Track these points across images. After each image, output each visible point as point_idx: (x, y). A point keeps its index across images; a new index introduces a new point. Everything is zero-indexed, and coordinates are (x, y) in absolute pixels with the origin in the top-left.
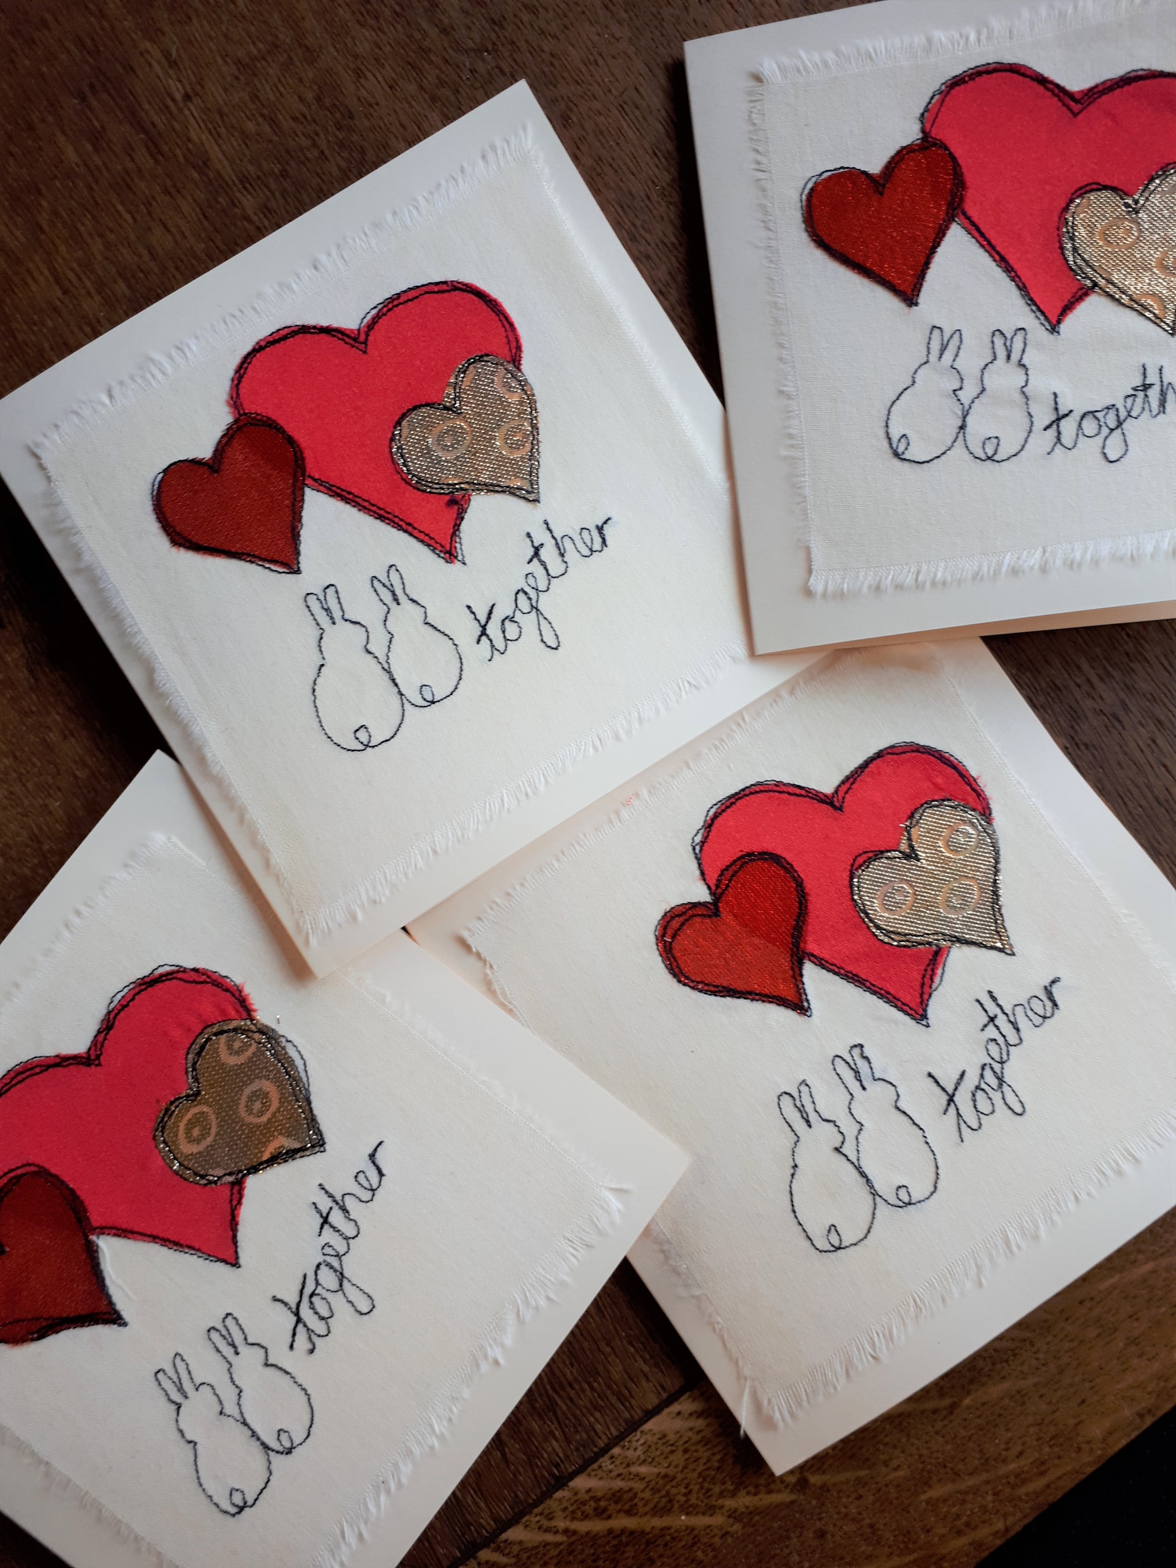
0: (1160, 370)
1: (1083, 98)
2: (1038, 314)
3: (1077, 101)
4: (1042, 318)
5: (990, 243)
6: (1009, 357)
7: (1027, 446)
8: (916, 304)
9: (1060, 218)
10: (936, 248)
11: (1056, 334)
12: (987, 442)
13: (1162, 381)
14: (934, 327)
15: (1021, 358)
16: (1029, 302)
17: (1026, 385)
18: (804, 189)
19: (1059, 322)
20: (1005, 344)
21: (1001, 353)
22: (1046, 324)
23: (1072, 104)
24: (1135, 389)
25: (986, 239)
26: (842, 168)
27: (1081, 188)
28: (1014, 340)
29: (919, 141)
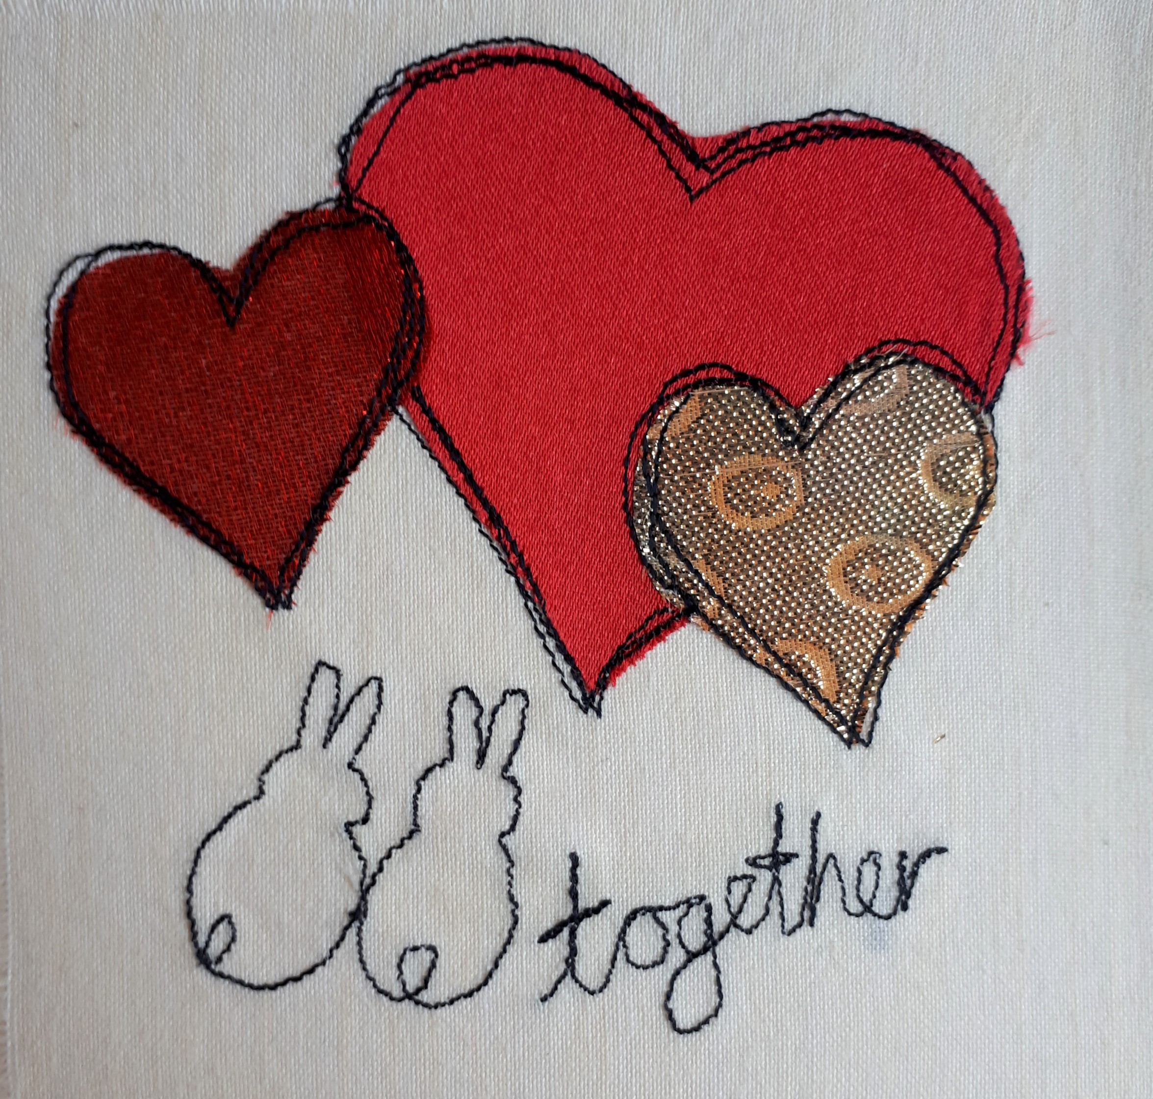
0: (815, 822)
1: (713, 158)
2: (559, 659)
3: (699, 163)
4: (566, 669)
5: (470, 479)
6: (481, 756)
7: (497, 975)
8: (288, 605)
9: (633, 436)
10: (347, 473)
11: (591, 712)
12: (409, 955)
13: (814, 850)
14: (321, 664)
15: (510, 762)
16: (542, 628)
17: (513, 828)
18: (56, 284)
19: (602, 685)
20: (477, 724)
21: (466, 744)
22: (574, 685)
23: (689, 168)
24: (753, 862)
25: (462, 467)
26: (147, 244)
27: (685, 373)
28: (499, 716)
29: (330, 206)
